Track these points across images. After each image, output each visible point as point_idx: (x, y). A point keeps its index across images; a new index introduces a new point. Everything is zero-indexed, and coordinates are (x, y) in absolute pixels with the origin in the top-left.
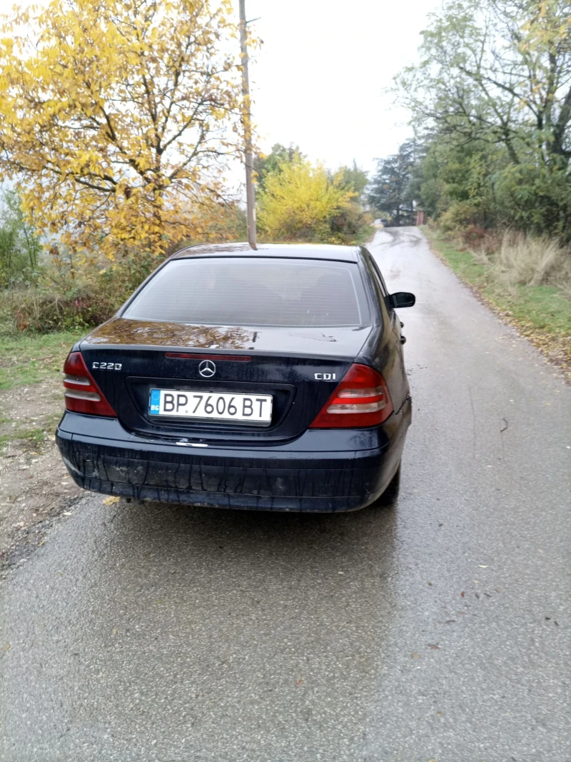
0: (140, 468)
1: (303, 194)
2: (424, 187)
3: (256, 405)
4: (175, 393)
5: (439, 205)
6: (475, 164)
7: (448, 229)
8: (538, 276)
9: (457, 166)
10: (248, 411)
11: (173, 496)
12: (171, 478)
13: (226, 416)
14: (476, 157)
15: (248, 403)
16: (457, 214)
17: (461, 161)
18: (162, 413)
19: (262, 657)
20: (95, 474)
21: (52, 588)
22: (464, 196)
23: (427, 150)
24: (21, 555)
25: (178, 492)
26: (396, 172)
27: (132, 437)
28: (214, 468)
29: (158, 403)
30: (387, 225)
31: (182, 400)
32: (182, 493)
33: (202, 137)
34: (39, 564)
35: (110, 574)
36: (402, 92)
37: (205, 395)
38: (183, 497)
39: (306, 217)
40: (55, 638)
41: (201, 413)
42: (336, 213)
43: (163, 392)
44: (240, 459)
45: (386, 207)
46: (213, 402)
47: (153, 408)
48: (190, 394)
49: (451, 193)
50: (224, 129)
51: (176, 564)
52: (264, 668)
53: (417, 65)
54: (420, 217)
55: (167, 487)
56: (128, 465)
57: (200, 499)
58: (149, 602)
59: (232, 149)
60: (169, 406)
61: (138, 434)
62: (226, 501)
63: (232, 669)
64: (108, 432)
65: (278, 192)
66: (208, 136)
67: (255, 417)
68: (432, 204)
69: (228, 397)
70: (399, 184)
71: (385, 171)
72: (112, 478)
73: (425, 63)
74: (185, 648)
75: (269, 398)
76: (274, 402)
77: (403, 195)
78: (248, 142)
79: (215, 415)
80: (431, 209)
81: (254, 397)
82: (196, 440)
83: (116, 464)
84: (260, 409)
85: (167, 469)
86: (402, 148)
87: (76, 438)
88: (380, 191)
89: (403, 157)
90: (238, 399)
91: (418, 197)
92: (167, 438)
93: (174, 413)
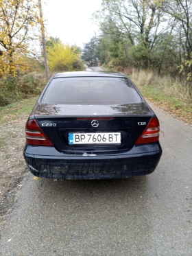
0: (66, 167)
1: (63, 55)
2: (101, 53)
3: (114, 137)
4: (80, 134)
5: (107, 60)
6: (120, 45)
7: (111, 67)
8: (147, 83)
9: (113, 46)
10: (111, 139)
11: (80, 177)
12: (80, 170)
13: (102, 142)
14: (120, 43)
15: (111, 136)
16: (114, 63)
17: (115, 44)
18: (75, 143)
19: (131, 238)
20: (45, 170)
21: (30, 221)
22: (116, 56)
23: (100, 40)
24: (7, 207)
25: (82, 174)
26: (90, 47)
27: (62, 154)
28: (99, 164)
29: (72, 139)
30: (89, 66)
31: (83, 137)
32: (84, 175)
33: (26, 33)
34: (19, 210)
35: (53, 211)
36: (95, 19)
37: (92, 134)
38: (84, 176)
39: (64, 63)
40: (42, 245)
41: (91, 142)
42: (74, 61)
43: (74, 134)
44: (110, 160)
45: (88, 60)
46: (96, 137)
47: (71, 141)
48: (86, 134)
49: (112, 55)
50: (34, 30)
51: (77, 202)
52: (134, 243)
53: (100, 10)
54: (99, 63)
55: (77, 173)
56: (62, 166)
57: (92, 177)
58: (74, 221)
59: (38, 37)
60: (77, 140)
61: (64, 153)
62: (102, 176)
63: (122, 246)
64: (50, 152)
65: (53, 54)
66: (28, 32)
67: (114, 142)
68: (104, 59)
69: (102, 134)
70: (92, 52)
71: (86, 47)
72: (52, 172)
73: (104, 10)
74: (99, 240)
75: (119, 134)
76: (121, 135)
77: (93, 56)
78: (43, 35)
79: (97, 142)
80: (103, 61)
81: (113, 134)
82: (90, 153)
83: (56, 166)
84: (115, 138)
85: (79, 166)
86: (92, 40)
87: (36, 157)
88: (85, 54)
89: (92, 43)
90: (107, 135)
91: (98, 57)
92: (77, 153)
93: (80, 143)
